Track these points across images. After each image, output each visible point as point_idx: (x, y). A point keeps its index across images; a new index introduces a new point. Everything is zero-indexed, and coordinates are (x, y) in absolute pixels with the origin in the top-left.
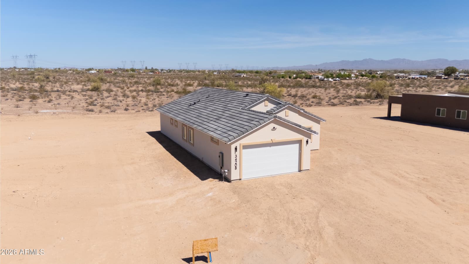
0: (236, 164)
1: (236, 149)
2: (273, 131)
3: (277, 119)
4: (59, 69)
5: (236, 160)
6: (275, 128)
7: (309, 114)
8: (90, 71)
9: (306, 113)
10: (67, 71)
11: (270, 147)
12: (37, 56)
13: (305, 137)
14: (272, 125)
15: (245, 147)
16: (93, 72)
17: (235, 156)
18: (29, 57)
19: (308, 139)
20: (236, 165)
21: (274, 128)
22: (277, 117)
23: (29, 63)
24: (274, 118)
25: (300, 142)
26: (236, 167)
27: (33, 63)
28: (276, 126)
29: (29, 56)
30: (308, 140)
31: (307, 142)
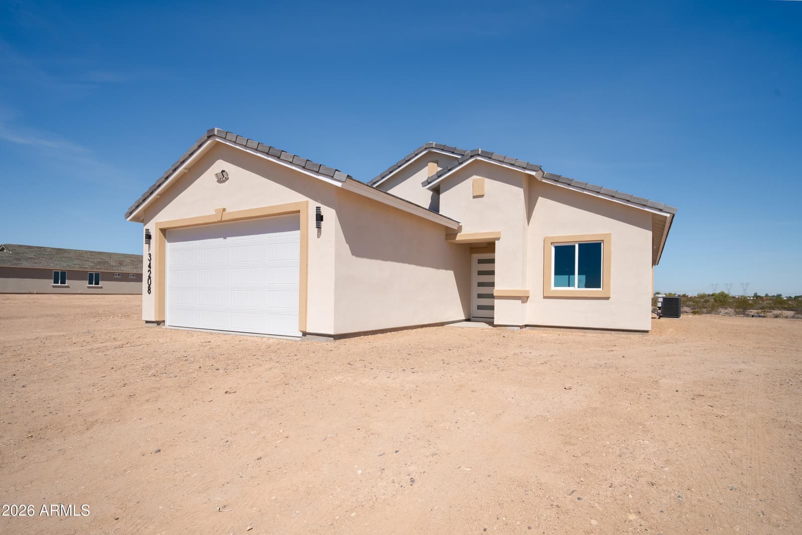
0: (150, 277)
1: (149, 237)
5: (150, 267)
17: (149, 257)
19: (319, 205)
20: (150, 282)
21: (223, 173)
26: (149, 286)
31: (319, 218)
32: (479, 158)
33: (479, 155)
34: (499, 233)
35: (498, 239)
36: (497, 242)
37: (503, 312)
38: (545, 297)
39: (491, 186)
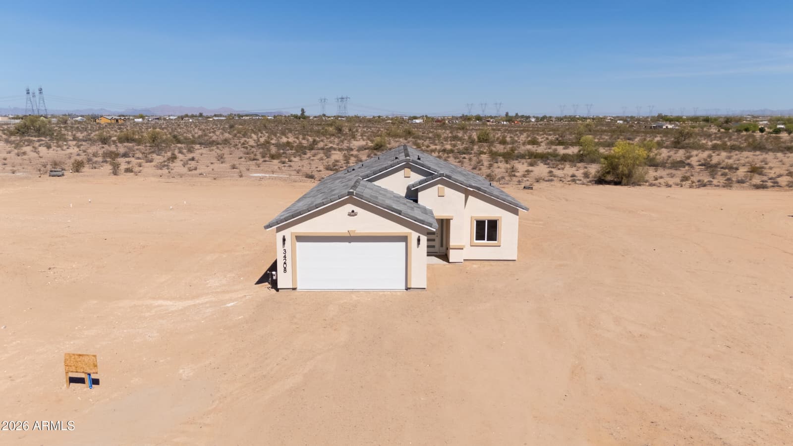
0: (285, 263)
1: (284, 240)
2: (351, 217)
3: (354, 197)
4: (379, 117)
5: (285, 257)
6: (355, 212)
7: (491, 196)
8: (414, 120)
9: (485, 193)
10: (384, 120)
11: (350, 242)
12: (349, 98)
13: (414, 232)
14: (349, 207)
15: (300, 238)
16: (418, 121)
17: (284, 251)
18: (340, 100)
19: (419, 235)
20: (285, 266)
21: (353, 211)
22: (354, 194)
23: (340, 108)
24: (348, 195)
25: (404, 239)
26: (285, 268)
27: (344, 109)
28: (357, 209)
29: (340, 98)
30: (419, 237)
31: (419, 240)
32: (444, 178)
33: (444, 176)
34: (453, 216)
35: (452, 219)
36: (451, 221)
37: (453, 255)
38: (471, 246)
39: (448, 191)
